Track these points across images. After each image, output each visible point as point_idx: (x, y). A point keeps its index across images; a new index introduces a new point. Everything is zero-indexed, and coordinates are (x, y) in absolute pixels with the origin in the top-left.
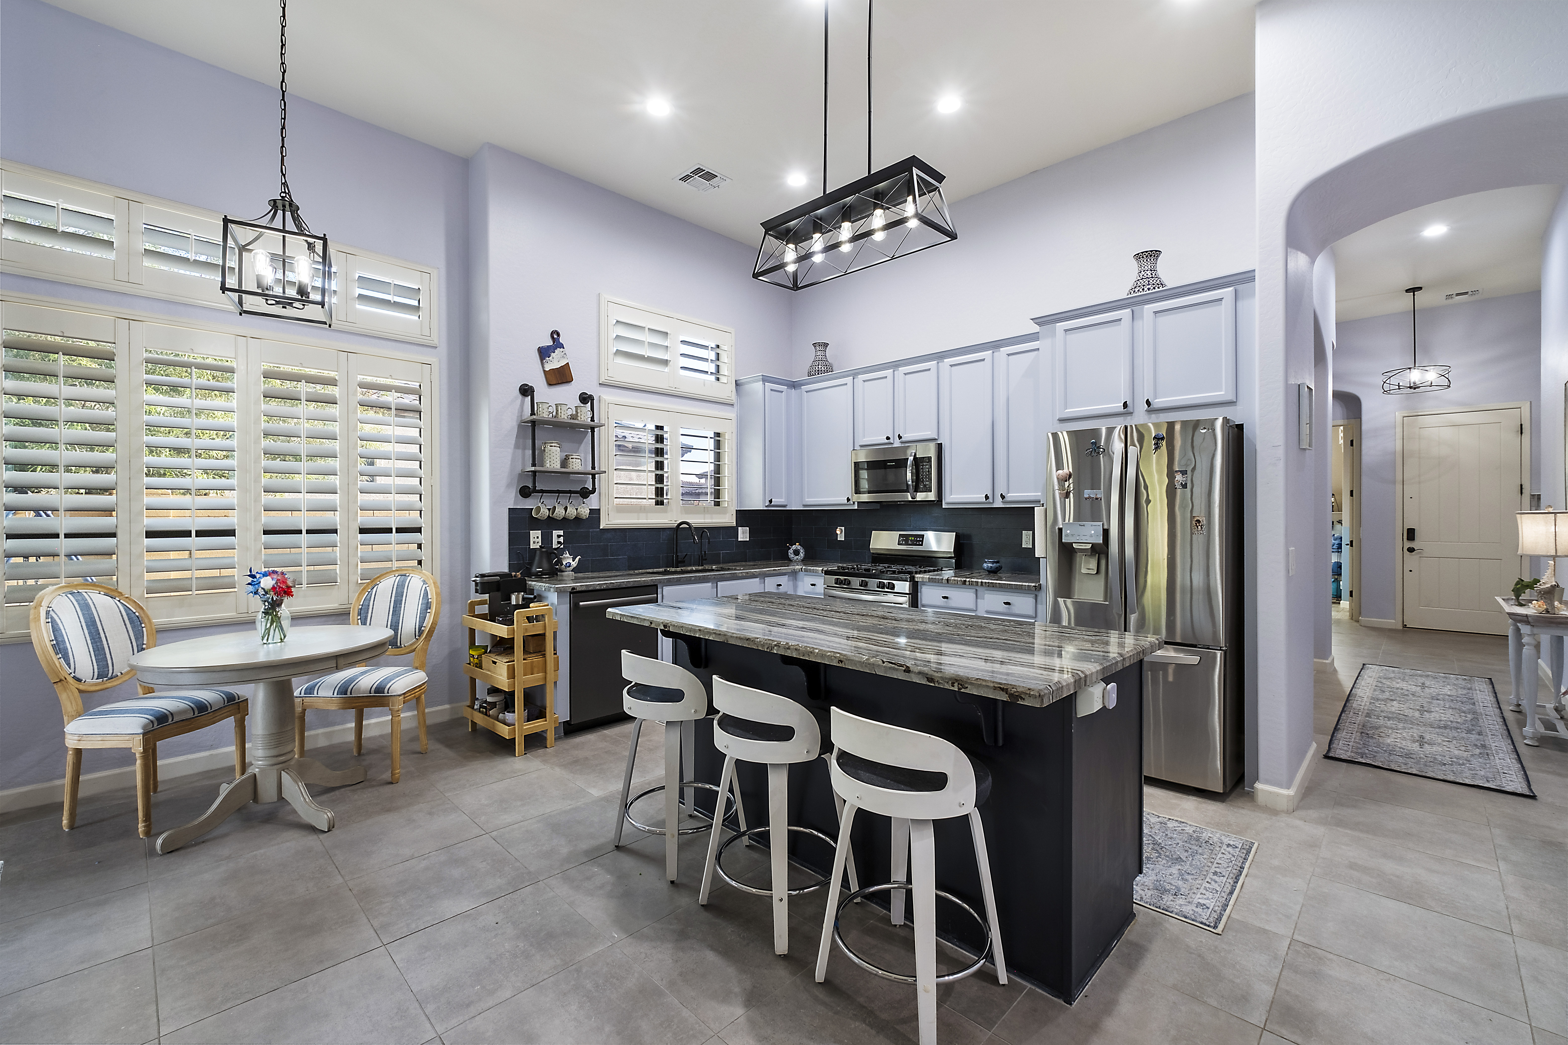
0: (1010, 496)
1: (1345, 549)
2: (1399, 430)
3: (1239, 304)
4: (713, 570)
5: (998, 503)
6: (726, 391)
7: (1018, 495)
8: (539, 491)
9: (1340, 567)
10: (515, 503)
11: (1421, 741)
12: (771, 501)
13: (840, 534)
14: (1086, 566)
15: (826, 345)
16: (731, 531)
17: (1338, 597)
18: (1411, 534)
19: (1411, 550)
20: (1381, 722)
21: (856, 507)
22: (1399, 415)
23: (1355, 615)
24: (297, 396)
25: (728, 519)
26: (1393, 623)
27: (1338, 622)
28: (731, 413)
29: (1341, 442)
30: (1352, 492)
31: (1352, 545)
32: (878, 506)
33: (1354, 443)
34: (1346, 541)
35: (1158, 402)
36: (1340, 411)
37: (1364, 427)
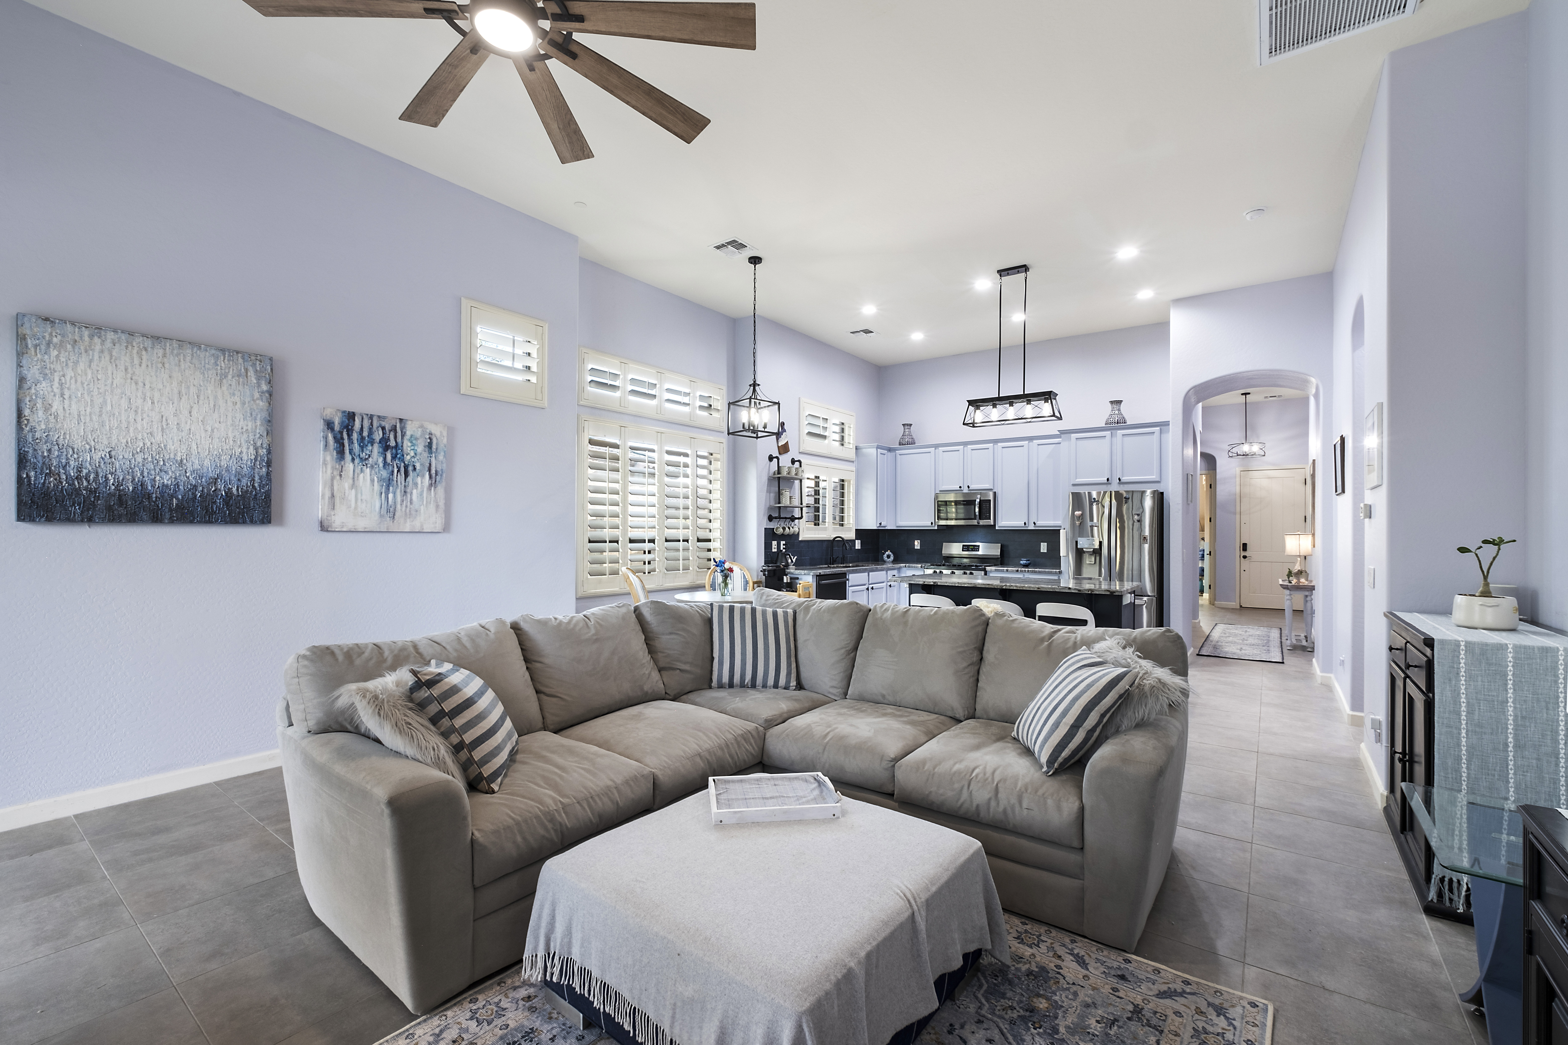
0: (1038, 523)
1: (1207, 557)
2: (1238, 479)
3: (1162, 435)
4: (849, 567)
5: (1031, 527)
6: (852, 455)
7: (1045, 522)
8: (783, 518)
9: (1203, 570)
10: (767, 525)
11: (1241, 649)
12: (881, 524)
13: (917, 544)
14: (1088, 560)
15: (911, 425)
16: (853, 542)
17: (1202, 591)
18: (1245, 547)
19: (1245, 557)
20: (1223, 644)
21: (936, 528)
22: (1238, 470)
23: (1212, 602)
24: (678, 464)
25: (851, 535)
26: (1235, 604)
27: (1202, 605)
28: (852, 467)
29: (1204, 483)
30: (1210, 519)
31: (1210, 555)
32: (945, 528)
33: (1212, 486)
34: (1207, 552)
35: (1124, 479)
36: (1203, 464)
37: (1217, 477)
